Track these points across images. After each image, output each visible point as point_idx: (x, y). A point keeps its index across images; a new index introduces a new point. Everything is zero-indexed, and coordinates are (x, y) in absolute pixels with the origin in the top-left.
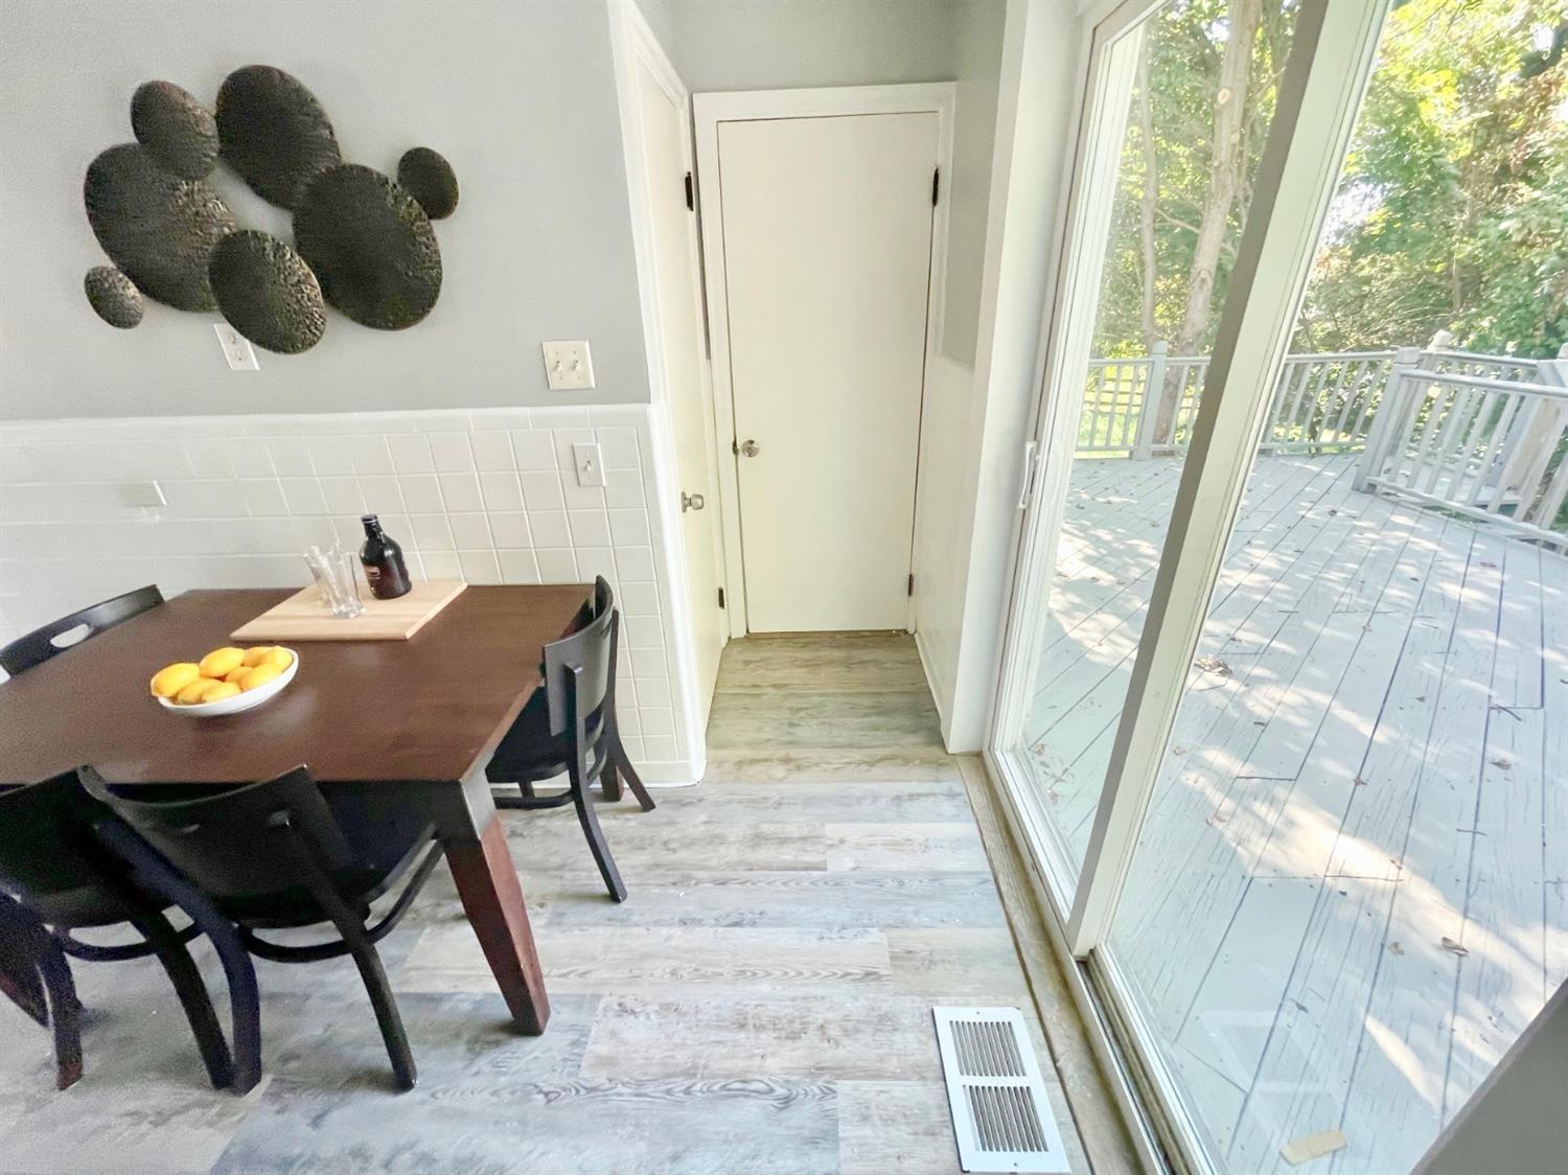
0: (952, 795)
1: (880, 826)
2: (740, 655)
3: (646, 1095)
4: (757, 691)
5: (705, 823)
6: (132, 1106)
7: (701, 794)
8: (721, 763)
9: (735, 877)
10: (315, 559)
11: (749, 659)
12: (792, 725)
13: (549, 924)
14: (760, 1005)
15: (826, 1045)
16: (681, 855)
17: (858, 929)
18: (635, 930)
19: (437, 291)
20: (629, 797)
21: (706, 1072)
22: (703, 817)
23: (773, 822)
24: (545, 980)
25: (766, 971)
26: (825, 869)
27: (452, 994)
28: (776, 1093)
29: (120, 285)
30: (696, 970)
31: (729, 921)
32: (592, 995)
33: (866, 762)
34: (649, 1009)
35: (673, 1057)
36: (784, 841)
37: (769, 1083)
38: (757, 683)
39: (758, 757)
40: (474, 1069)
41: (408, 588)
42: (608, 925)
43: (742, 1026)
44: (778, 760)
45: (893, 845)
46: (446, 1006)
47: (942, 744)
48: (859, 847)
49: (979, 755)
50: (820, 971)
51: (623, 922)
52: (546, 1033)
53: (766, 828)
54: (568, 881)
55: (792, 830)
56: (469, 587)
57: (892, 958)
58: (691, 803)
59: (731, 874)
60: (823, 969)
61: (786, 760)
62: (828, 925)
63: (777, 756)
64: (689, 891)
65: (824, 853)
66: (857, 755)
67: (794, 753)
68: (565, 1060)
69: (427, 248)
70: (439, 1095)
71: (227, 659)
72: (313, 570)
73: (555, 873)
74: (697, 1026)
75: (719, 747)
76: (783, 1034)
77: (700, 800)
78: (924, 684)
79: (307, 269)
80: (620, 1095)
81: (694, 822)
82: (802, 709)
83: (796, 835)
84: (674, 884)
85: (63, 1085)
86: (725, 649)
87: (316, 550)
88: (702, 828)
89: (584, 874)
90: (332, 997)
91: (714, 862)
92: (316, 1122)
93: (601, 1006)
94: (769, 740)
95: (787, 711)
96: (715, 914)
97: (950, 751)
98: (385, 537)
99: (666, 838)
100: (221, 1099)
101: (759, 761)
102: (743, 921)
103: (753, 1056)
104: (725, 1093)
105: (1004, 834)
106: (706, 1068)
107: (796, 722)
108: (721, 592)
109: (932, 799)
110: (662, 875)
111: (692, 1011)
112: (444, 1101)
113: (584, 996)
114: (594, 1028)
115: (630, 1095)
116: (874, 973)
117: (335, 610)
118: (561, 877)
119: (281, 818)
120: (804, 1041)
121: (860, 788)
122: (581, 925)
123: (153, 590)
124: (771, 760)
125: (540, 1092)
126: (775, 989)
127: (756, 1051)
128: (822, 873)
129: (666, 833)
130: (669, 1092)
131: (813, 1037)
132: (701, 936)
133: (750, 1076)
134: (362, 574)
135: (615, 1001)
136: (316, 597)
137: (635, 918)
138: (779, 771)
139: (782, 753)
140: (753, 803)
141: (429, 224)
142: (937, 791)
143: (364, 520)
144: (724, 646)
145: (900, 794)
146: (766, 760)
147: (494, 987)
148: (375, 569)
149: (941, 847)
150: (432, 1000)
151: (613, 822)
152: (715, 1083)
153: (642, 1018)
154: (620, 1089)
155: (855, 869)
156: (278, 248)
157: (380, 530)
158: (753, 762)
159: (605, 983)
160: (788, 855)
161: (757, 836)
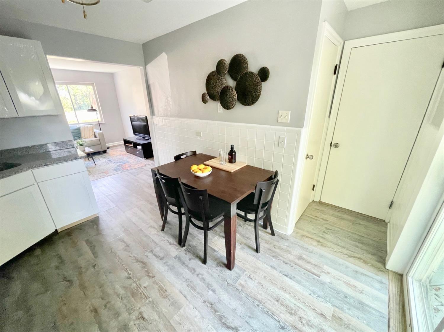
0: (381, 282)
1: (345, 276)
2: (314, 206)
3: (248, 299)
4: (317, 219)
5: (287, 246)
6: (168, 239)
7: (288, 238)
8: (297, 233)
9: (290, 264)
10: (221, 152)
11: (317, 208)
12: (324, 232)
13: (241, 249)
14: (284, 299)
15: (300, 323)
16: (277, 250)
17: (324, 300)
18: (259, 261)
19: (259, 98)
20: (269, 230)
21: (264, 305)
22: (287, 244)
23: (307, 256)
24: (235, 260)
25: (289, 292)
26: (319, 277)
27: (217, 251)
28: (280, 323)
29: (206, 96)
30: (270, 279)
31: (284, 273)
32: (244, 270)
33: (348, 255)
34: (256, 281)
35: (257, 295)
36: (308, 262)
37: (279, 319)
38: (317, 216)
39: (309, 236)
40: (217, 269)
41: (235, 162)
42: (253, 257)
43: (277, 301)
44: (316, 240)
45: (348, 284)
46: (216, 253)
47: (384, 264)
48: (334, 278)
49: (401, 275)
50: (306, 303)
51: (257, 258)
52: (232, 271)
53: (304, 256)
54: (247, 242)
55: (312, 261)
56: (247, 165)
57: (332, 316)
58: (285, 239)
59: (289, 263)
60: (307, 303)
61: (319, 241)
62: (314, 293)
63: (316, 239)
64: (276, 260)
65: (321, 273)
66: (345, 251)
67: (321, 240)
68: (234, 279)
69: (259, 88)
70: (209, 269)
71: (202, 166)
72: (220, 154)
73: (246, 238)
74: (266, 293)
75: (298, 228)
76: (288, 311)
77: (288, 240)
78: (386, 242)
79: (236, 93)
80: (242, 294)
81: (284, 244)
82: (330, 229)
83: (313, 263)
84: (273, 256)
85: (162, 231)
86: (310, 203)
87: (221, 150)
88: (286, 247)
89: (252, 242)
90: (198, 239)
91: (286, 257)
92: (190, 259)
93: (245, 273)
94: (315, 233)
95: (324, 228)
96: (281, 270)
97: (387, 267)
98: (234, 150)
99: (275, 244)
100: (179, 247)
101: (309, 237)
102: (288, 276)
103: (278, 310)
104: (267, 313)
105: (401, 307)
106: (264, 303)
107: (326, 232)
108: (314, 186)
109: (371, 279)
110: (271, 253)
111: (266, 288)
112: (209, 270)
113: (243, 269)
114: (242, 277)
115: (245, 296)
116: (325, 316)
117: (221, 163)
118: (247, 240)
119: (201, 197)
120: (294, 317)
121: (341, 261)
122: (247, 253)
123: (195, 152)
124: (314, 239)
125: (227, 282)
126: (290, 298)
127: (279, 310)
128: (318, 278)
129: (275, 243)
130: (253, 302)
131: (297, 318)
132: (275, 273)
133: (274, 314)
134: (227, 157)
135: (248, 274)
136: (219, 159)
137: (260, 259)
138: (315, 243)
139: (318, 239)
140: (303, 248)
141: (261, 83)
142: (374, 278)
143: (231, 146)
144: (311, 202)
145: (358, 271)
146: (312, 238)
147: (225, 255)
148: (230, 156)
149: (368, 296)
150: (214, 250)
151: (263, 234)
152: (265, 309)
153: (253, 282)
154: (243, 293)
155: (330, 283)
156: (232, 89)
157: (233, 148)
158: (307, 237)
159: (248, 269)
160: (308, 267)
161: (301, 257)
